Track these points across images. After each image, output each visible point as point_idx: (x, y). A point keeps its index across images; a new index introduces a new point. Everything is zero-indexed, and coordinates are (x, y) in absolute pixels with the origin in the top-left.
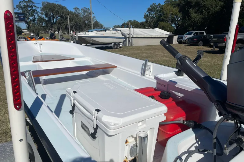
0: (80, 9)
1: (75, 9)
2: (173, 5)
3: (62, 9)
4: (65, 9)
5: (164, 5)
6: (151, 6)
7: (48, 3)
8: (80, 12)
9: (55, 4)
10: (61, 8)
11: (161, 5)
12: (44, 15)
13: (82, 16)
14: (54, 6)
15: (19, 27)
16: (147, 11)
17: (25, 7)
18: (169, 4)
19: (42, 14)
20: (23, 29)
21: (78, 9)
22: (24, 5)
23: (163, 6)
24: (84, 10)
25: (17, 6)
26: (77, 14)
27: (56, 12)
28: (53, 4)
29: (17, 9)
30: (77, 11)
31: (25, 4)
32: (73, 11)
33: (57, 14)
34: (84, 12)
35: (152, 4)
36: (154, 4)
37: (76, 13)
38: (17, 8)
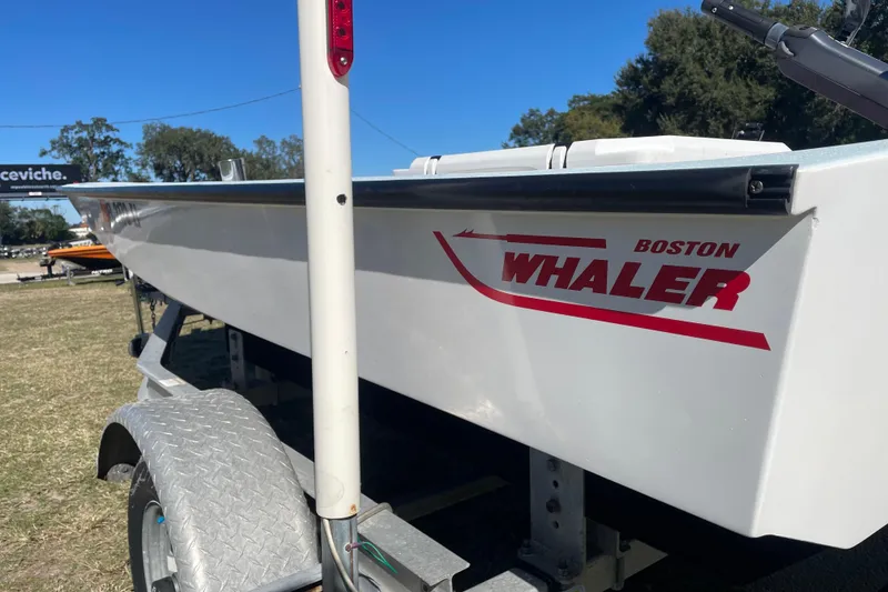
0: (278, 144)
1: (260, 143)
2: (598, 110)
3: (214, 145)
4: (224, 146)
5: (568, 114)
6: (523, 120)
7: (165, 128)
8: (279, 152)
9: (191, 130)
10: (210, 140)
11: (558, 114)
12: (149, 170)
13: (284, 167)
14: (185, 138)
15: (60, 217)
16: (512, 138)
17: (81, 147)
18: (584, 108)
19: (144, 166)
20: (71, 223)
21: (270, 143)
22: (80, 140)
23: (563, 116)
24: (290, 145)
25: (53, 143)
26: (267, 160)
27: (192, 158)
28: (182, 129)
29: (55, 153)
30: (265, 151)
31: (84, 134)
32: (253, 149)
33: (196, 164)
34: (291, 154)
35: (527, 112)
36: (532, 113)
37: (264, 157)
38: (53, 148)
